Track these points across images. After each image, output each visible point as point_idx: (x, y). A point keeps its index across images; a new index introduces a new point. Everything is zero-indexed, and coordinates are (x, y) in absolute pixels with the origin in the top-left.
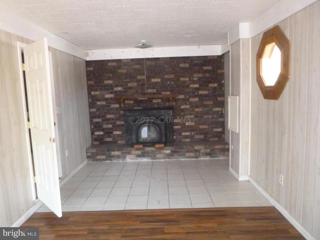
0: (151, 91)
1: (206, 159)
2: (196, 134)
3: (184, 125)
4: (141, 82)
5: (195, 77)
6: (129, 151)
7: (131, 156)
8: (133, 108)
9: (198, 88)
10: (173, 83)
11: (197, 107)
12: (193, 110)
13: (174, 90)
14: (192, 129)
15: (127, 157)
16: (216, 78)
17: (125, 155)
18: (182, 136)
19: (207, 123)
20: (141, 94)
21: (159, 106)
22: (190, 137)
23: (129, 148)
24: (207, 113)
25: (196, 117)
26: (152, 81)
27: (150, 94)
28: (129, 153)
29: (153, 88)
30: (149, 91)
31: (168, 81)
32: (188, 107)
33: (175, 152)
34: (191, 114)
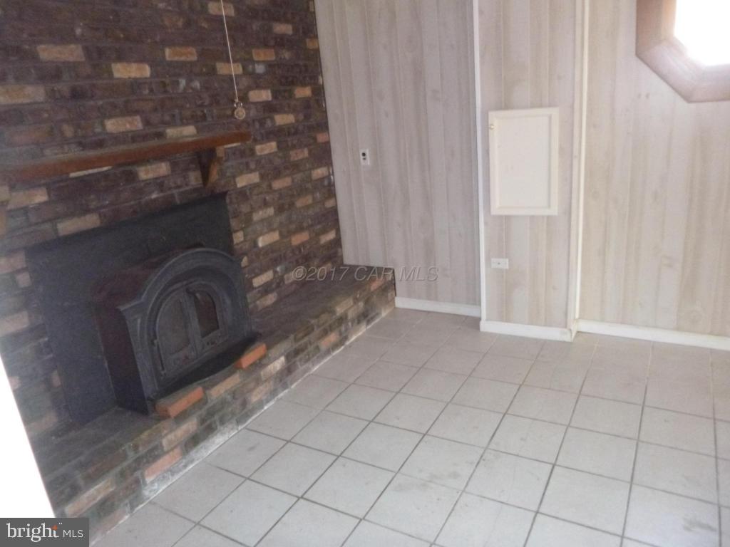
0: (122, 129)
1: (360, 334)
2: (287, 270)
3: (255, 250)
4: (66, 76)
5: (258, 62)
6: (150, 447)
7: (164, 463)
8: (56, 231)
9: (270, 102)
10: (197, 84)
11: (278, 174)
12: (270, 186)
13: (204, 117)
14: (275, 255)
15: (149, 480)
16: (305, 66)
17: (138, 474)
18: (255, 291)
19: (305, 225)
20: (80, 144)
21: (169, 192)
22: (274, 286)
23: (145, 435)
24: (301, 190)
25: (280, 210)
26: (117, 75)
27: (118, 138)
28: (154, 454)
29: (127, 111)
30: (112, 125)
31: (180, 75)
32: (254, 178)
33: (297, 352)
34: (266, 204)
